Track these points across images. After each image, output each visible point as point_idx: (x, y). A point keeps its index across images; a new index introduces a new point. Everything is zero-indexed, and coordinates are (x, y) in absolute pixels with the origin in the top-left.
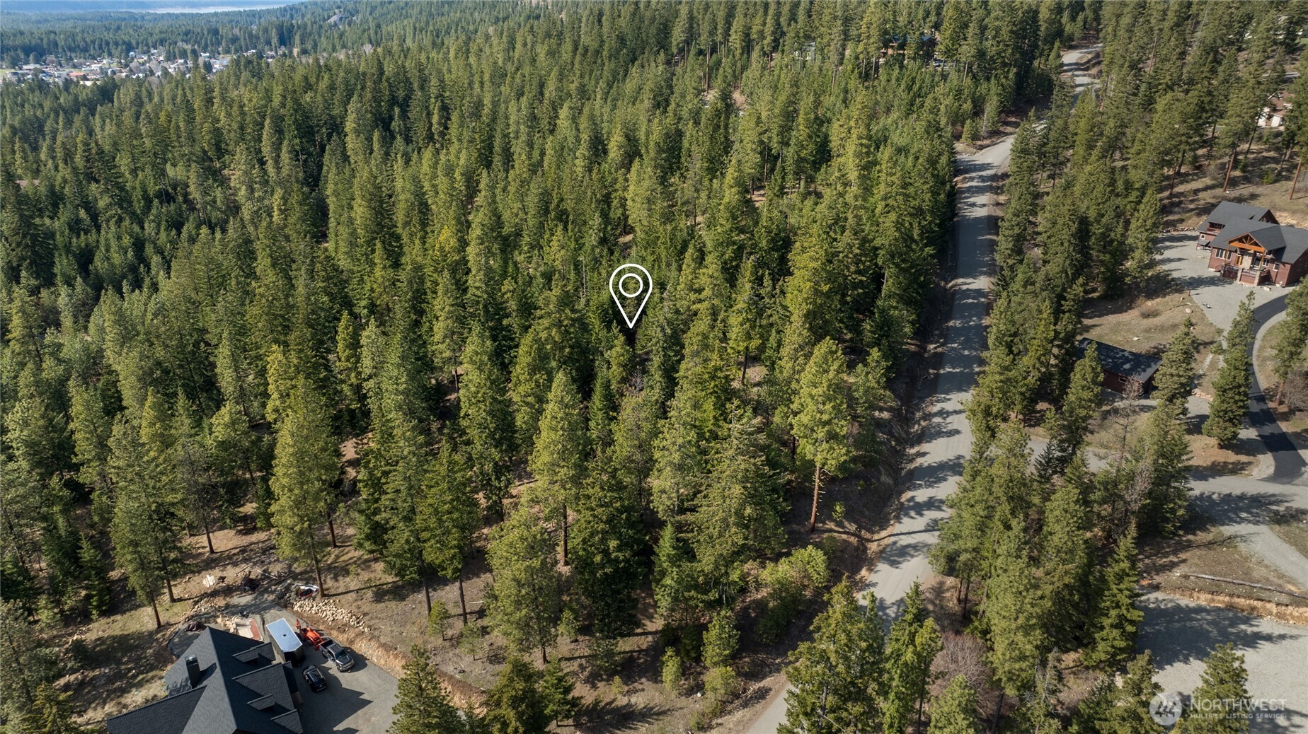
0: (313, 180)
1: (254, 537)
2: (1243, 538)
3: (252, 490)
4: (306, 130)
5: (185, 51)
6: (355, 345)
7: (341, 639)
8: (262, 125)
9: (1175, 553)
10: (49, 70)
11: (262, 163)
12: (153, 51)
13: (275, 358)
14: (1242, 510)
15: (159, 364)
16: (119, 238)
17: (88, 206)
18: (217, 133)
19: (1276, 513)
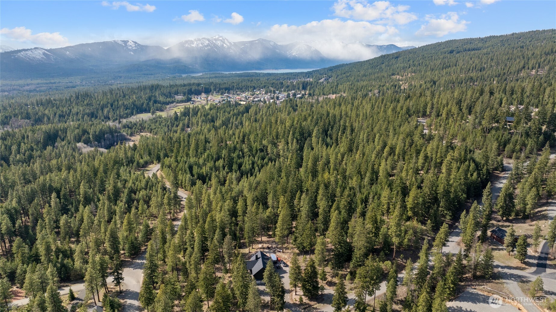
0: (301, 149)
1: (271, 239)
2: (507, 283)
3: (272, 229)
4: (302, 134)
5: (271, 91)
6: (300, 199)
7: (285, 261)
8: (290, 131)
9: (486, 283)
10: (231, 96)
11: (288, 143)
12: (261, 90)
13: (282, 199)
14: (513, 277)
15: (256, 196)
16: (249, 161)
17: (242, 150)
18: (277, 132)
19: (523, 280)
